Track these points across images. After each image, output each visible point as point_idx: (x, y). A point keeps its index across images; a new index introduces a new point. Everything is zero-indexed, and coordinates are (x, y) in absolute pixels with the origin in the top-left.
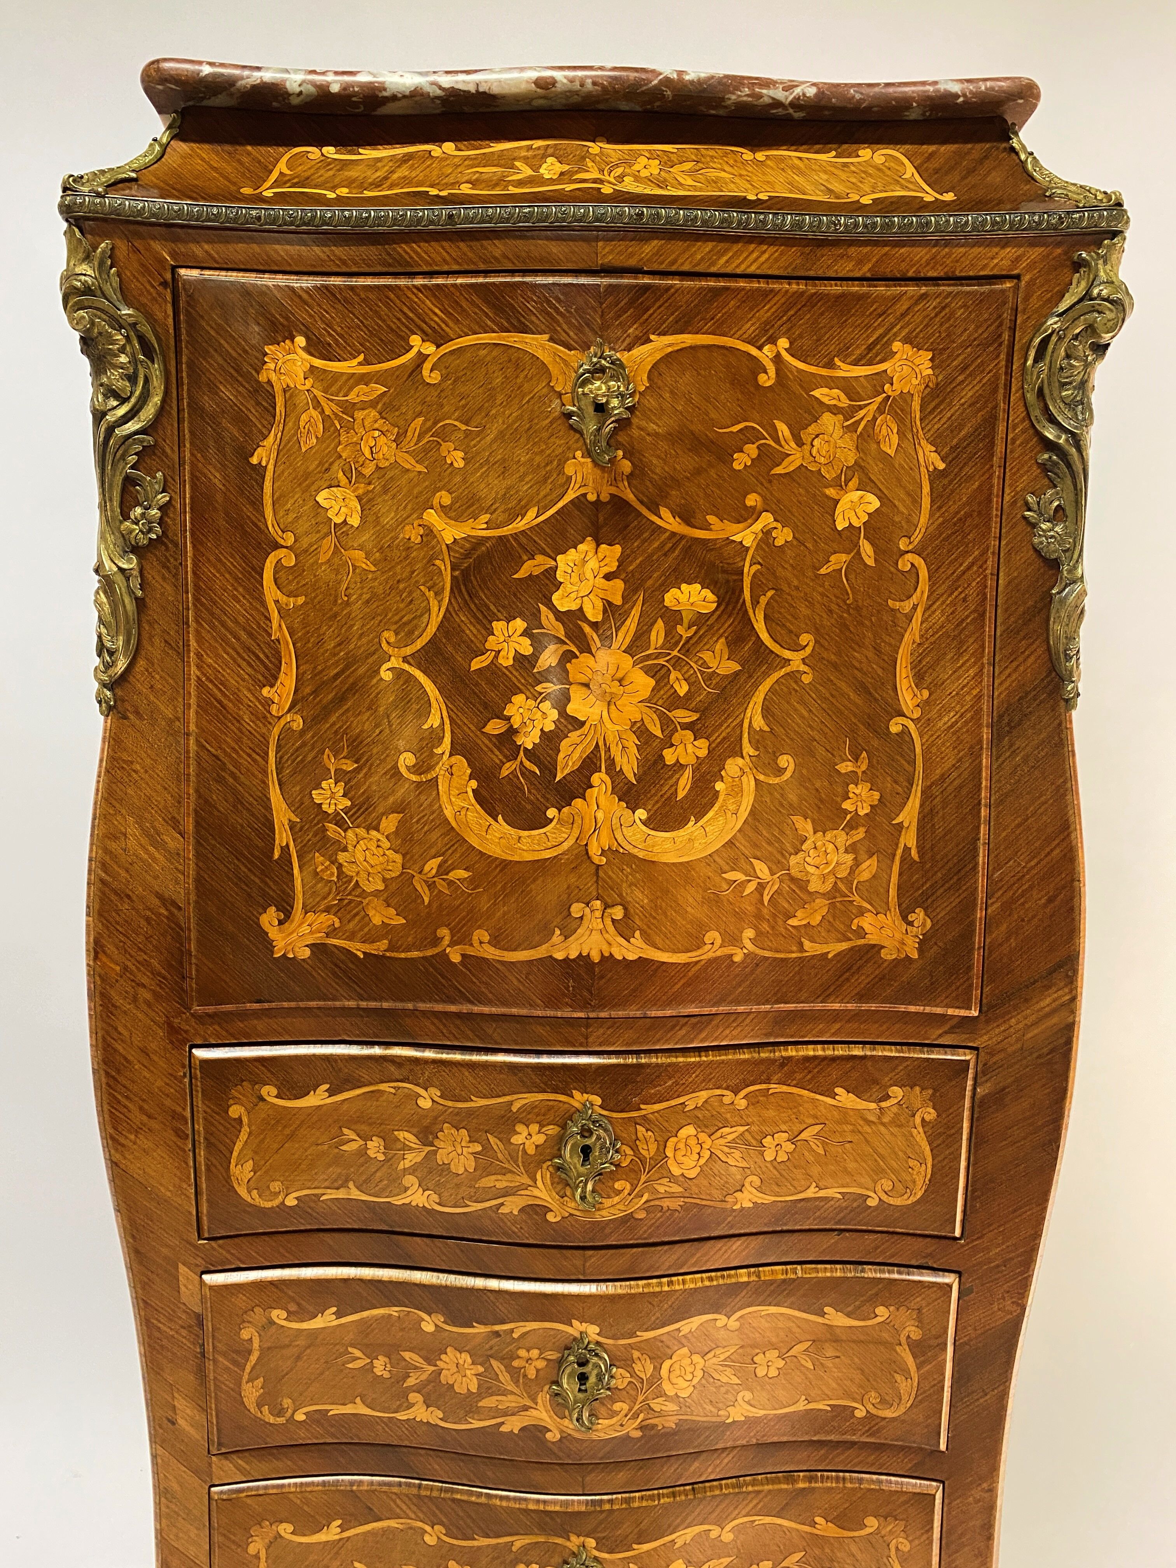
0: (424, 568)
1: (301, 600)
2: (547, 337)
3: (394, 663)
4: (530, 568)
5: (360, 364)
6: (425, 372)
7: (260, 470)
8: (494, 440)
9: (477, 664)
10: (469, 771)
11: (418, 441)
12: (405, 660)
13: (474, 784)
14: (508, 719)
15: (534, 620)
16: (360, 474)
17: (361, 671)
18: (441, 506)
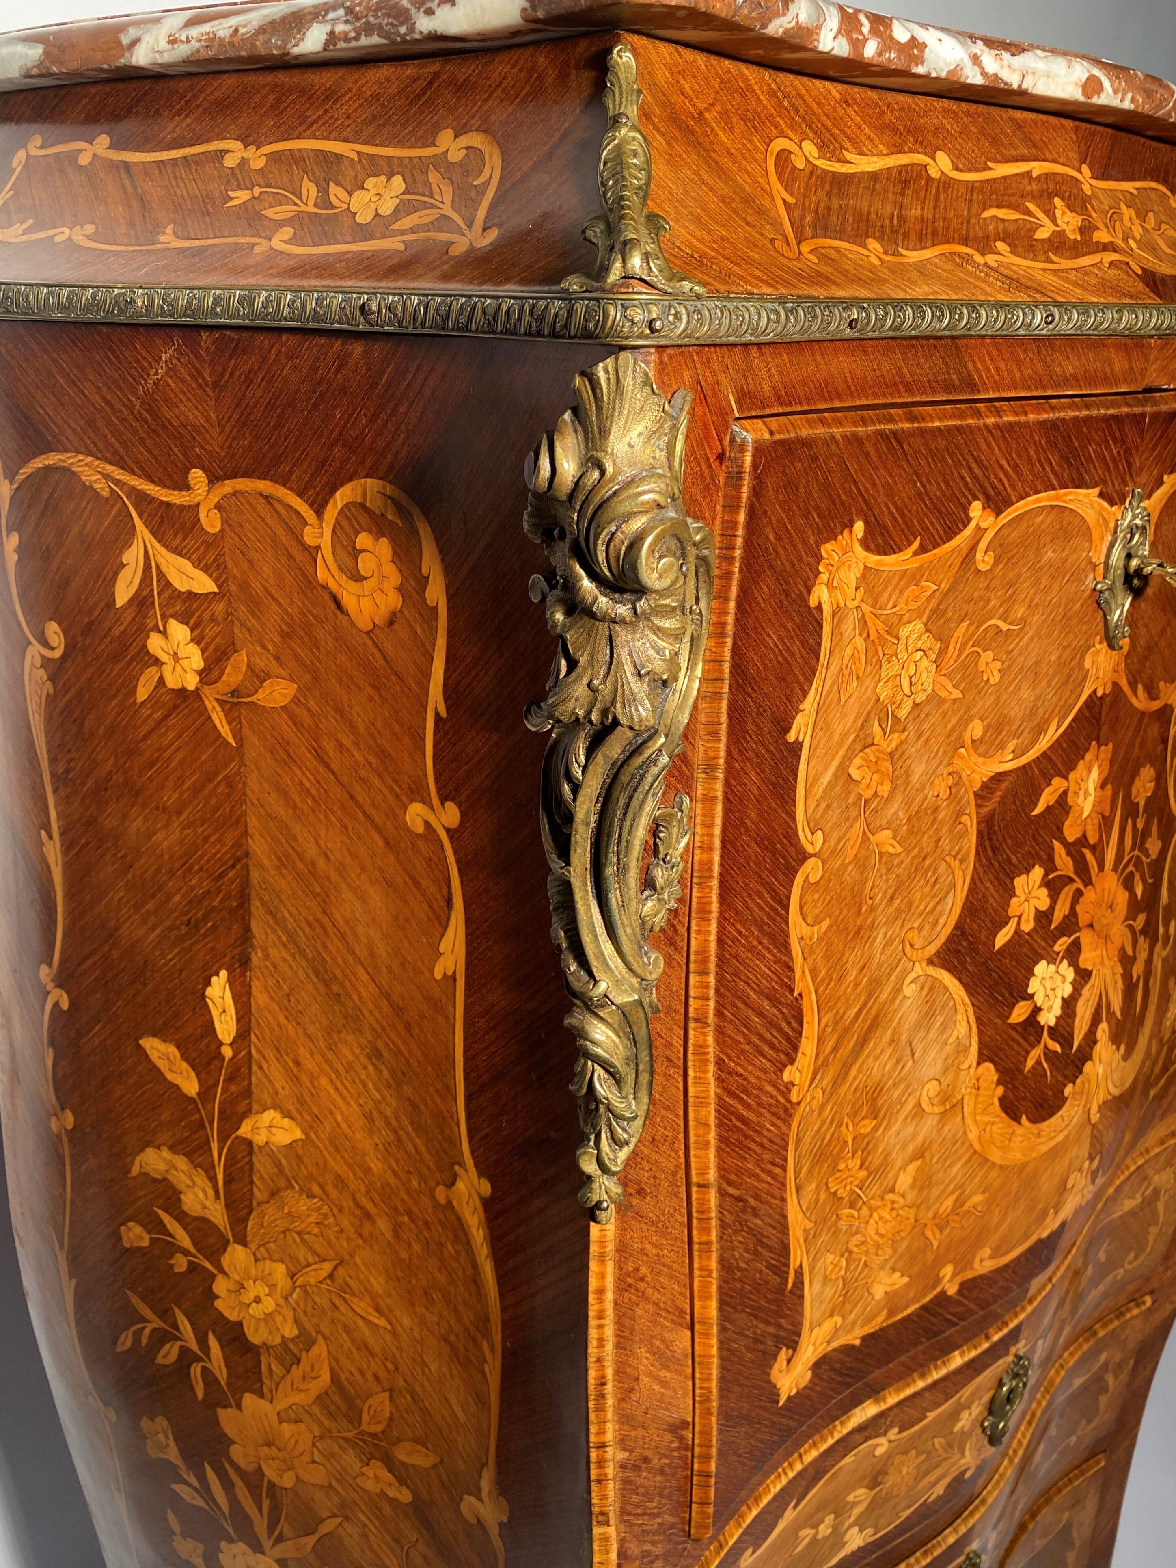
0: (951, 830)
1: (825, 925)
2: (1096, 491)
3: (918, 969)
4: (1047, 799)
5: (915, 553)
6: (979, 555)
7: (798, 745)
8: (1031, 639)
9: (1002, 939)
10: (995, 1078)
11: (959, 655)
12: (930, 962)
13: (1000, 1090)
14: (1032, 996)
15: (1050, 865)
16: (896, 718)
17: (884, 996)
18: (973, 741)
